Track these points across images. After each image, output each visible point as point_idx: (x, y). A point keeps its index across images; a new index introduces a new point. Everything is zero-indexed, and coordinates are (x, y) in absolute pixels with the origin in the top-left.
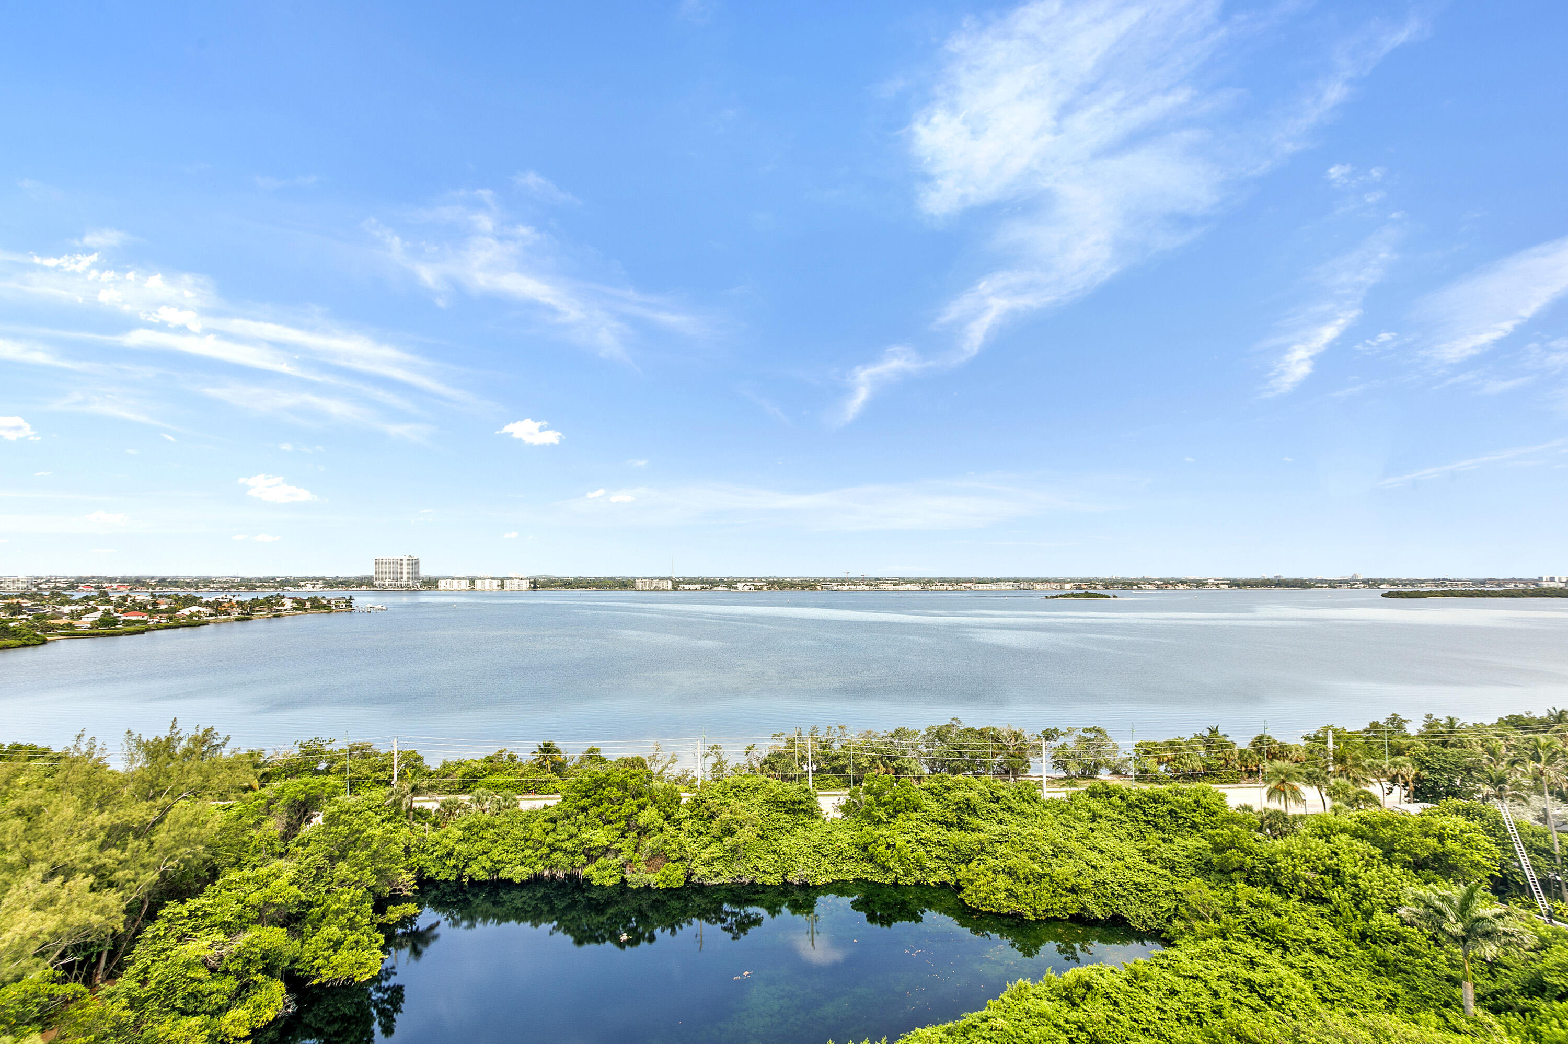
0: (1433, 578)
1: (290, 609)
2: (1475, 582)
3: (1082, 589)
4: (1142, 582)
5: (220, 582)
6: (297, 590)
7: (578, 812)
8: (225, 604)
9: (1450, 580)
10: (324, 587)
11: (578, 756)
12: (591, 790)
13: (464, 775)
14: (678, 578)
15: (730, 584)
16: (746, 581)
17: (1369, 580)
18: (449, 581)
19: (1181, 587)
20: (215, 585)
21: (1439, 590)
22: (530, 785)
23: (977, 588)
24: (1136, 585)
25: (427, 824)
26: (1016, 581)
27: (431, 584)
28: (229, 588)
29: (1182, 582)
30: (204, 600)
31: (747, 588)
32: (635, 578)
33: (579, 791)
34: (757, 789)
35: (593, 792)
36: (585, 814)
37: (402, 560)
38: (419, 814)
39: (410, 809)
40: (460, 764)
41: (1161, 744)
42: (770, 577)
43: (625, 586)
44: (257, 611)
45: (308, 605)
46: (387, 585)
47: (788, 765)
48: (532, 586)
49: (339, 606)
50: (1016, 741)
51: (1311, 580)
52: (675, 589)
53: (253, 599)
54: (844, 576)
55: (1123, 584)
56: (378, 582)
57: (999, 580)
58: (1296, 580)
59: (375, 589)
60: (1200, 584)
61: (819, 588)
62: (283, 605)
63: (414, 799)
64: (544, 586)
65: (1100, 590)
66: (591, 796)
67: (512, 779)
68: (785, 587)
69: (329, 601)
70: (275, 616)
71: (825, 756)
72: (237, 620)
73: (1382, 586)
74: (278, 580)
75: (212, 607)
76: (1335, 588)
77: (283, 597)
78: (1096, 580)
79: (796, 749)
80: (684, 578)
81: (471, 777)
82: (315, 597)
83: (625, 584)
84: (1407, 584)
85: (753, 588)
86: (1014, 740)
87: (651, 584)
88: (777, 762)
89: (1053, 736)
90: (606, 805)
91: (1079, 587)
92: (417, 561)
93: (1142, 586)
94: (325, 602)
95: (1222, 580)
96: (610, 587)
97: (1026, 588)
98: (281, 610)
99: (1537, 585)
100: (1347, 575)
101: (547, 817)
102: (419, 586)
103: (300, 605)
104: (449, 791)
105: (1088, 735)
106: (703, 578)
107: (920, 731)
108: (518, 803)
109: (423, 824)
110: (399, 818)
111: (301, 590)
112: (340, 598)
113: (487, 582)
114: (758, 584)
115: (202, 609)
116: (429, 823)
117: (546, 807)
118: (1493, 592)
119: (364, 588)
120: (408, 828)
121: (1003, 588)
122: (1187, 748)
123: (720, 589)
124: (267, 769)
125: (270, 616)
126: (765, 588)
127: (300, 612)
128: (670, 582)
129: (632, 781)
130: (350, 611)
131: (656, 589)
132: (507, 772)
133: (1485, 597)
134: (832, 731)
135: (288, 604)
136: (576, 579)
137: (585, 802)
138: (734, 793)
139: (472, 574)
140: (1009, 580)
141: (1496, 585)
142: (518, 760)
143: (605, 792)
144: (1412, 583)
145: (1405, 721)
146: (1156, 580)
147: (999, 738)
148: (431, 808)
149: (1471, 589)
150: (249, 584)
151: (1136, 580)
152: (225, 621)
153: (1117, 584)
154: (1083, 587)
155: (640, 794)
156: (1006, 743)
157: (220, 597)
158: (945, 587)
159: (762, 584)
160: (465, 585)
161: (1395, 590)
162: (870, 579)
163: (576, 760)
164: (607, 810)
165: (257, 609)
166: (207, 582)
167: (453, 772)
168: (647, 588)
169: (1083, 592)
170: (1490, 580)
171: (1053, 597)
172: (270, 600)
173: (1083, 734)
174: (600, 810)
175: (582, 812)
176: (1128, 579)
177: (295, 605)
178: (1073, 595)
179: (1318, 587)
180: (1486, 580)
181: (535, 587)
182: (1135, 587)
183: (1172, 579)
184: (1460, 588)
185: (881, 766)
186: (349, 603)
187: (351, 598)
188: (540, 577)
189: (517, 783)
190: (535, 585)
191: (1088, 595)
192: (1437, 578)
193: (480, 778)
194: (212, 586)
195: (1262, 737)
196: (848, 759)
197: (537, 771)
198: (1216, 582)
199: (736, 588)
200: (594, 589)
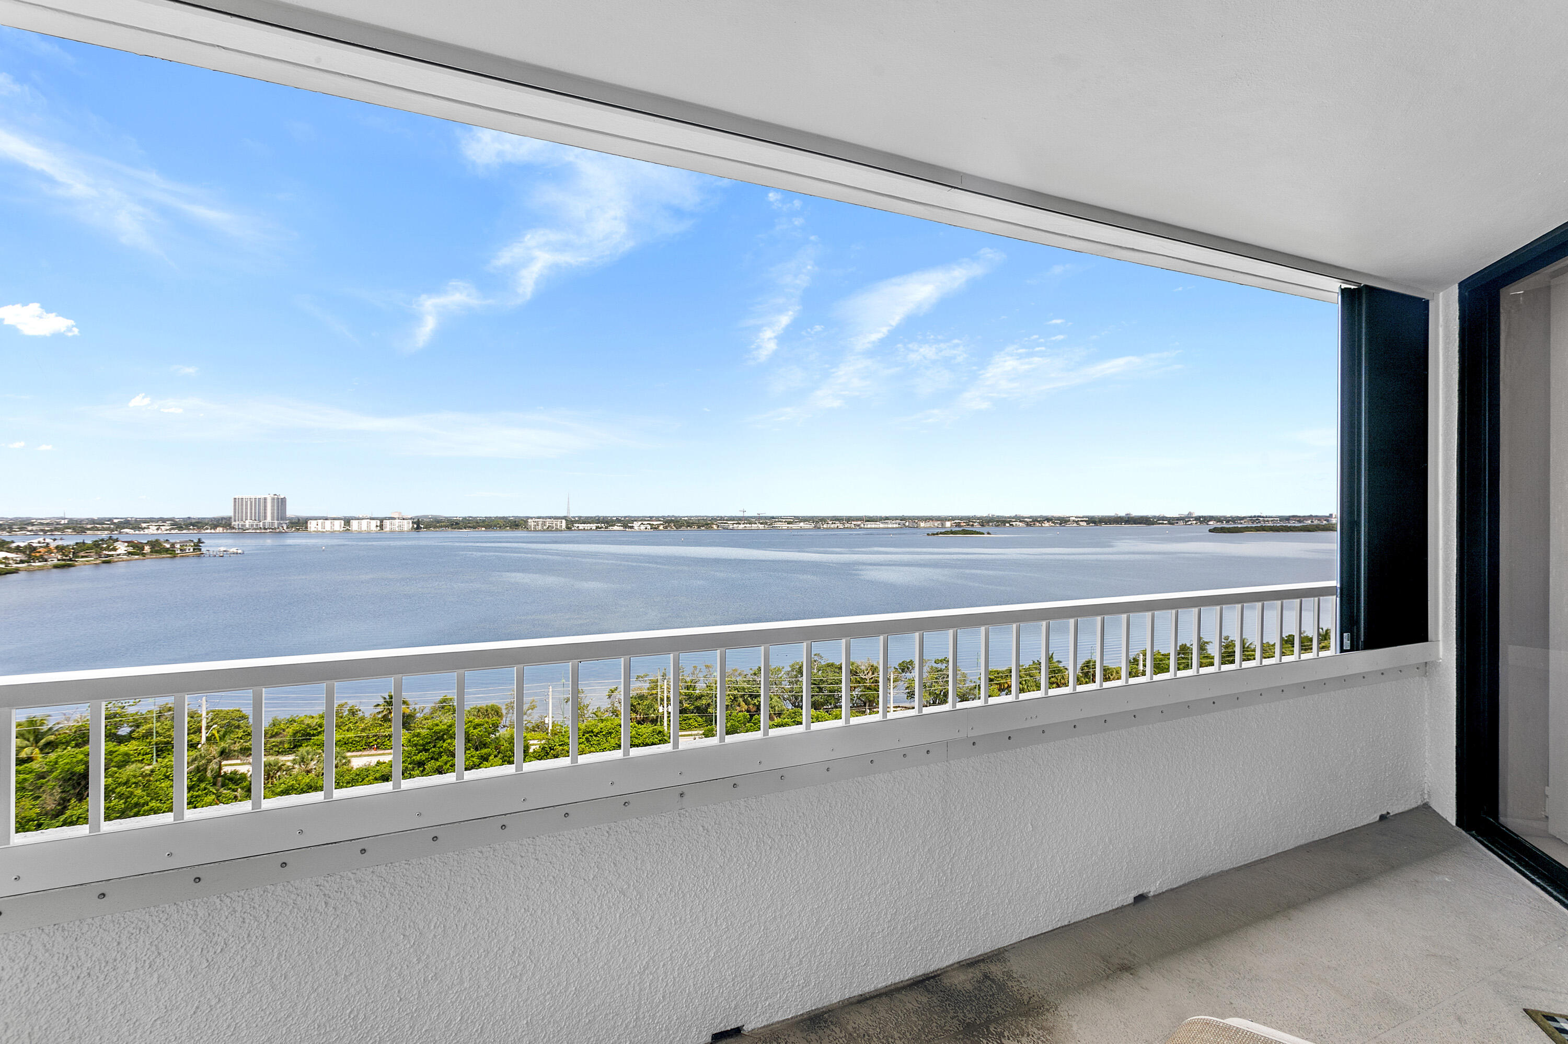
0: (1250, 515)
1: (124, 554)
2: (1282, 519)
3: (961, 526)
4: (1014, 520)
5: (42, 524)
6: (137, 532)
7: (413, 768)
8: (41, 550)
9: (1263, 517)
10: (170, 529)
11: (428, 707)
12: (430, 743)
13: (295, 734)
14: (574, 517)
15: (626, 523)
16: (642, 519)
17: (1200, 517)
18: (320, 522)
19: (1046, 524)
20: (34, 528)
21: (1254, 525)
22: (371, 740)
23: (866, 526)
24: (1009, 522)
25: (239, 790)
26: (903, 519)
27: (300, 524)
28: (51, 531)
29: (1048, 519)
30: (14, 545)
31: (643, 527)
32: (528, 518)
33: (416, 745)
34: (611, 733)
35: (432, 745)
36: (421, 769)
37: (265, 499)
38: (231, 779)
39: (218, 774)
40: (292, 721)
41: (1003, 672)
42: (669, 516)
43: (517, 525)
44: (83, 557)
45: (147, 549)
46: (247, 526)
47: (650, 707)
48: (415, 526)
49: (185, 550)
50: (873, 674)
51: (1155, 517)
52: (568, 528)
53: (77, 543)
54: (741, 514)
55: (998, 521)
56: (237, 523)
57: (887, 518)
58: (1142, 517)
59: (234, 531)
60: (1063, 521)
61: (715, 527)
62: (115, 549)
63: (224, 763)
64: (428, 527)
65: (977, 527)
66: (428, 750)
67: (351, 735)
68: (681, 526)
69: (173, 545)
70: (104, 562)
71: (689, 697)
72: (56, 567)
73: (1210, 523)
74: (116, 521)
75: (24, 553)
76: (1173, 524)
77: (117, 540)
78: (975, 518)
79: (659, 690)
80: (580, 517)
81: (303, 735)
82: (157, 541)
83: (516, 524)
84: (1230, 520)
85: (649, 527)
86: (871, 673)
87: (544, 524)
88: (639, 704)
89: (908, 668)
90: (445, 758)
91: (958, 525)
92: (283, 501)
93: (1014, 523)
94: (168, 546)
95: (1082, 518)
96: (500, 527)
97: (911, 526)
98: (112, 556)
99: (1328, 521)
100: (1185, 513)
101: (378, 775)
102: (285, 528)
103: (137, 549)
104: (278, 752)
105: (939, 666)
106: (599, 517)
107: (783, 668)
108: (349, 761)
109: (234, 790)
110: (203, 785)
111: (142, 532)
112: (186, 542)
113: (364, 522)
114: (655, 523)
115: (10, 555)
116: (242, 788)
117: (379, 763)
118: (1294, 527)
119: (219, 530)
120: (214, 797)
121: (890, 526)
122: (1025, 675)
123: (615, 528)
124: (52, 738)
125: (98, 562)
126: (661, 527)
127: (137, 557)
128: (564, 521)
129: (475, 731)
130: (199, 556)
131: (550, 529)
132: (346, 728)
133: (1288, 531)
134: (698, 670)
135: (122, 548)
136: (465, 518)
137: (423, 756)
138: (587, 739)
139: (348, 514)
140: (896, 518)
141: (1298, 521)
142: (360, 714)
143: (445, 745)
144: (1234, 519)
145: (1207, 643)
146: (1026, 518)
147: (856, 673)
148: (246, 772)
149: (1278, 525)
150: (77, 526)
151: (1009, 517)
152: (40, 569)
153: (992, 522)
154: (962, 524)
155: (484, 745)
156: (864, 677)
157: (36, 541)
158: (836, 525)
159: (659, 523)
160: (338, 526)
161: (1220, 526)
162: (766, 518)
163: (427, 711)
164: (446, 764)
165: (82, 554)
166: (24, 524)
167: (284, 730)
168: (540, 527)
169: (960, 529)
170: (1293, 516)
171: (934, 534)
172: (99, 545)
173: (935, 665)
174: (438, 764)
175: (419, 767)
176: (1002, 517)
177: (131, 549)
178: (952, 533)
179: (1160, 524)
180: (1290, 517)
181: (418, 528)
182: (1008, 525)
183: (1040, 517)
184: (1271, 524)
185: (743, 704)
186: (197, 546)
187: (200, 541)
188: (426, 517)
189: (357, 739)
190: (419, 524)
191: (965, 532)
192: (1253, 515)
193: (314, 735)
194: (30, 528)
195: (1089, 662)
196: (710, 698)
197: (381, 725)
198: (1077, 519)
199: (631, 528)
200: (483, 529)
